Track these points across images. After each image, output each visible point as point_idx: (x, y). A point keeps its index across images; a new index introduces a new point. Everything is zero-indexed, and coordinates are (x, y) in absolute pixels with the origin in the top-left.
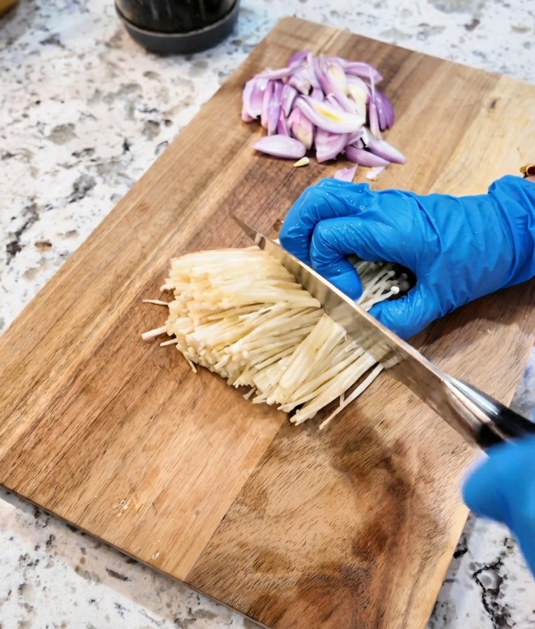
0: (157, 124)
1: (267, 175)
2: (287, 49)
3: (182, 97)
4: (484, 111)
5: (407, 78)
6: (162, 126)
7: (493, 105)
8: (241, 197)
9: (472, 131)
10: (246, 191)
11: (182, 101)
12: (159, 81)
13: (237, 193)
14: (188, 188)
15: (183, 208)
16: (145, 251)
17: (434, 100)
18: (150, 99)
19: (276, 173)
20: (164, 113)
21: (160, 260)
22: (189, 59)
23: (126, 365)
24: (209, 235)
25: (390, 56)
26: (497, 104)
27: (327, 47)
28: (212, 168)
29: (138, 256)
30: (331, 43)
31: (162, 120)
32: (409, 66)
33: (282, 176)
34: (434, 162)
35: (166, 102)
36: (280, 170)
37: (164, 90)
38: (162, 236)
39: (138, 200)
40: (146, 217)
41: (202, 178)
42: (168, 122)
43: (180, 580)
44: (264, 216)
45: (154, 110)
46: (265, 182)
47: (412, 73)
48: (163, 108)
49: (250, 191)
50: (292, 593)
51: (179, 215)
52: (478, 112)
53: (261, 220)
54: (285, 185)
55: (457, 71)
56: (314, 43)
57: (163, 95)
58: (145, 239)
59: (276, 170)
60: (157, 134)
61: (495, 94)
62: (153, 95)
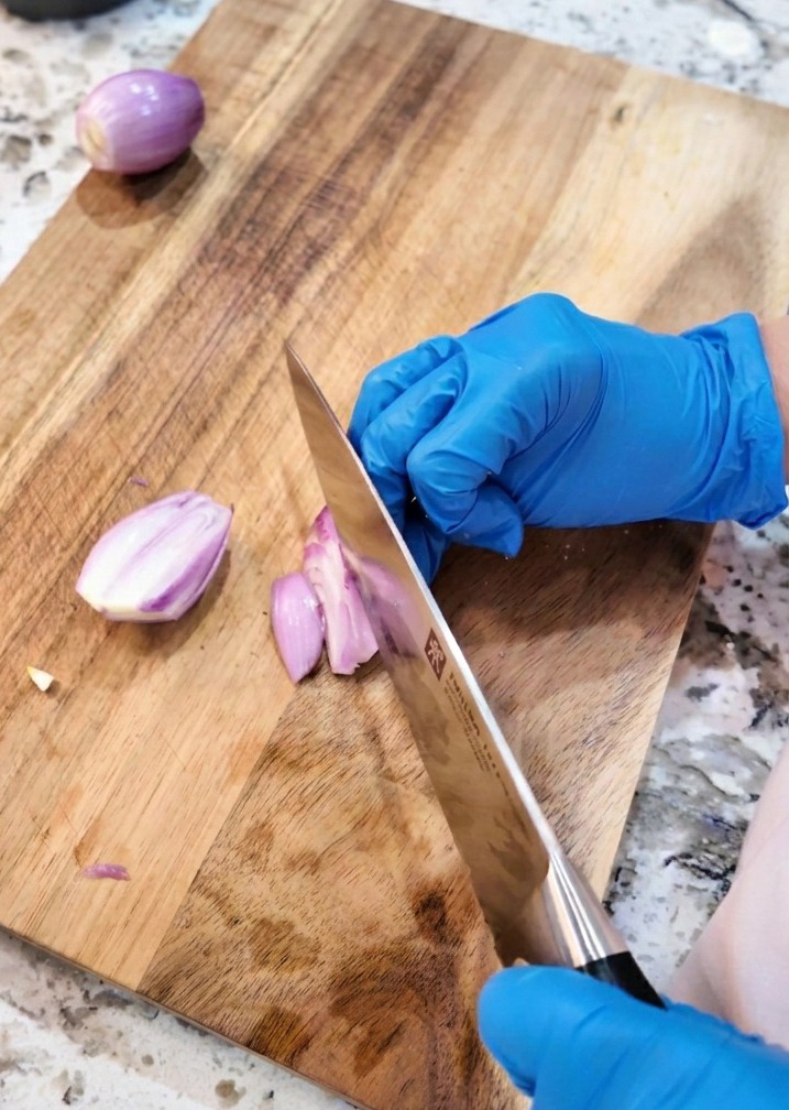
0: (26, 142)
1: (236, 253)
2: (258, 25)
3: (69, 95)
4: (603, 127)
5: (468, 72)
6: (36, 147)
7: (619, 116)
8: (193, 295)
9: (585, 164)
10: (200, 283)
11: (69, 101)
12: (30, 66)
13: (184, 288)
14: (101, 282)
15: (94, 317)
16: (32, 397)
17: (515, 111)
18: (14, 97)
19: (251, 249)
20: (39, 123)
21: (58, 414)
22: (80, 27)
23: (12, 604)
24: (140, 365)
25: (436, 33)
26: (626, 113)
27: (326, 20)
28: (140, 245)
29: (20, 407)
30: (332, 12)
31: (35, 135)
32: (470, 50)
33: (261, 254)
34: (521, 221)
35: (42, 104)
36: (258, 243)
37: (38, 80)
38: (59, 369)
39: (15, 305)
40: (29, 335)
41: (123, 262)
42: (45, 139)
43: (129, 989)
44: (234, 328)
45: (22, 118)
46: (234, 267)
47: (474, 63)
48: (37, 113)
49: (207, 282)
50: (322, 1006)
51: (89, 328)
52: (592, 130)
53: (231, 334)
54: (267, 270)
55: (555, 56)
56: (304, 13)
57: (36, 90)
58: (31, 376)
59: (252, 243)
60: (26, 160)
61: (620, 97)
62: (20, 91)
